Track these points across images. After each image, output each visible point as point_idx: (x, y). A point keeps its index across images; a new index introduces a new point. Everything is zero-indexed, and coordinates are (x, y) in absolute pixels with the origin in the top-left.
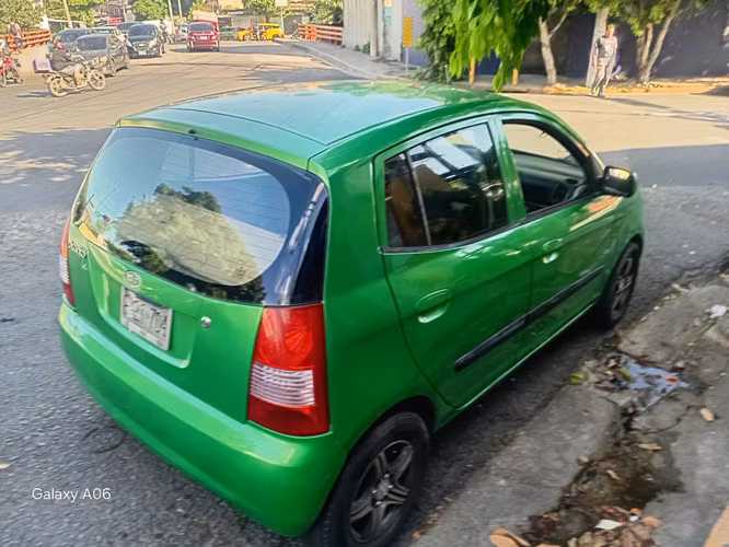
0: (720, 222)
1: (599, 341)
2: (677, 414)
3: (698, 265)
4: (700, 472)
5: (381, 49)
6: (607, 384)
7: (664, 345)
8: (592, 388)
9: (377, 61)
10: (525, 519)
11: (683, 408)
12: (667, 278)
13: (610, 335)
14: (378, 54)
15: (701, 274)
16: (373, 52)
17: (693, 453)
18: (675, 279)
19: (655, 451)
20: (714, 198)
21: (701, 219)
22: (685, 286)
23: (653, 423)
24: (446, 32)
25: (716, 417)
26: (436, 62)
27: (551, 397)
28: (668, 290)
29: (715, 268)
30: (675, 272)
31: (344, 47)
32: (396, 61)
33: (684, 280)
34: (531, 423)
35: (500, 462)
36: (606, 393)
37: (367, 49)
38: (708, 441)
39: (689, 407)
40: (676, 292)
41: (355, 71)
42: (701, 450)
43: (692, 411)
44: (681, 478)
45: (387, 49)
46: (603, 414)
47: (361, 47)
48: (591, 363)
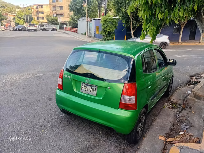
0: (183, 74)
1: (166, 99)
2: (187, 113)
3: (182, 83)
4: (195, 123)
5: (89, 34)
6: (171, 108)
7: (180, 100)
8: (168, 109)
9: (88, 37)
10: (164, 134)
11: (188, 112)
12: (176, 86)
13: (168, 98)
14: (88, 35)
15: (183, 85)
16: (87, 35)
17: (193, 120)
18: (178, 86)
19: (185, 120)
20: (180, 69)
21: (179, 74)
22: (180, 88)
23: (183, 114)
24: (108, 30)
25: (195, 113)
26: (105, 37)
27: (161, 110)
28: (177, 88)
29: (185, 84)
30: (178, 85)
31: (78, 33)
32: (93, 37)
33: (180, 86)
34: (158, 116)
35: (155, 124)
36: (171, 110)
37: (85, 34)
38: (195, 117)
39: (189, 111)
40: (179, 89)
41: (83, 39)
42: (194, 119)
43: (190, 112)
44: (192, 124)
45: (91, 34)
46: (172, 114)
47: (83, 34)
48: (166, 104)
